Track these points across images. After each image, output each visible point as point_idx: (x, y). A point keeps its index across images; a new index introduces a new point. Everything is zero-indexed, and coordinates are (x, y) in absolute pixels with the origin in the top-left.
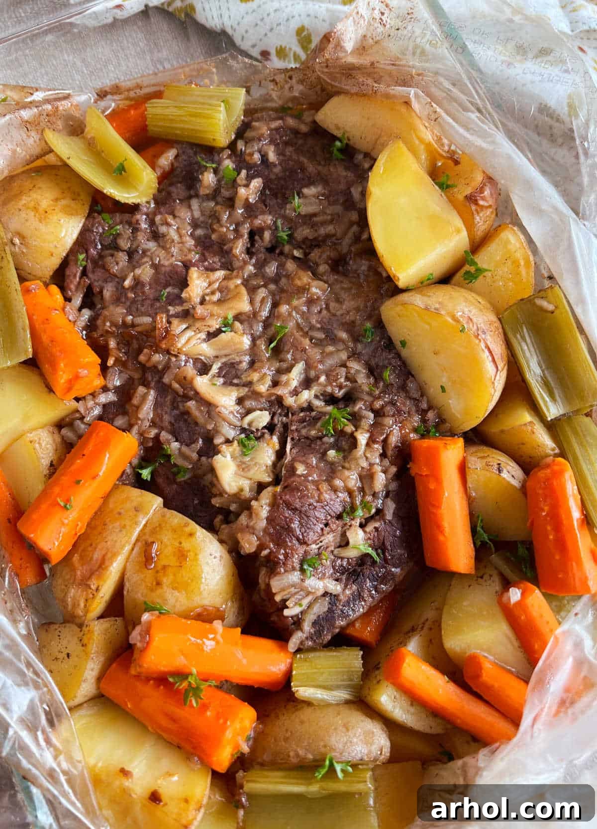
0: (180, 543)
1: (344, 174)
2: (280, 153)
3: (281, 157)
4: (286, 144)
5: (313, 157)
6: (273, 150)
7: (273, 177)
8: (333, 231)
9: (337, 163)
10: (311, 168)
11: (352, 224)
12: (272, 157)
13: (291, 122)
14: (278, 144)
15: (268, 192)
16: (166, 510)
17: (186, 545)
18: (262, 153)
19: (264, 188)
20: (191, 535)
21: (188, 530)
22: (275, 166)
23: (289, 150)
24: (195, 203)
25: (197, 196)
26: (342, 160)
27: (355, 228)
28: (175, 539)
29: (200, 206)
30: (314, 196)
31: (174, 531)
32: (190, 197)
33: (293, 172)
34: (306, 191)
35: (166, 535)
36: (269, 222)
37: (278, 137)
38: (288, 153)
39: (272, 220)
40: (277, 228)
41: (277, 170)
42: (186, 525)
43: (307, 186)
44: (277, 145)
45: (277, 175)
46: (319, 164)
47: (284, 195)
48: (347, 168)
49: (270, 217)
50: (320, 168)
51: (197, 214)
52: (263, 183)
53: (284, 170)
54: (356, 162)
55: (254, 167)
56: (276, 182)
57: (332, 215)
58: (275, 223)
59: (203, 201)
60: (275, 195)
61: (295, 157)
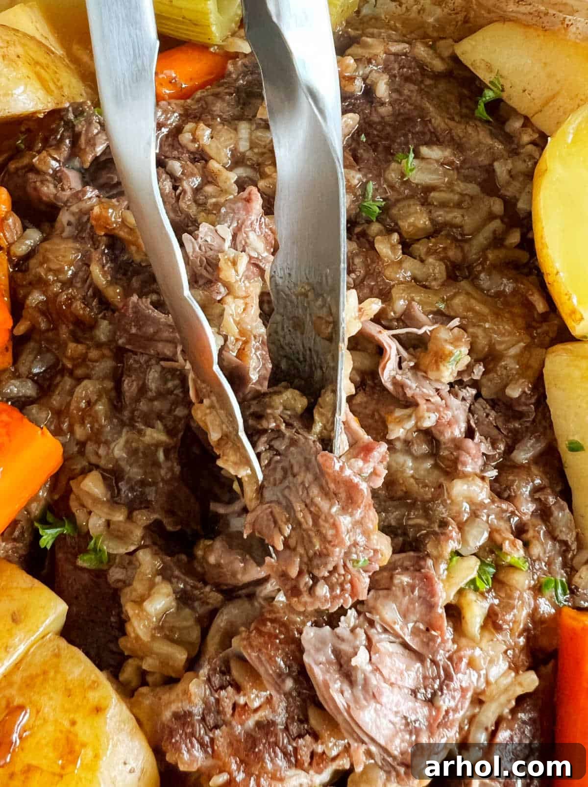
0: (73, 723)
1: (489, 141)
2: (395, 89)
3: (395, 96)
4: (407, 79)
5: (442, 106)
6: (386, 80)
7: (375, 118)
8: (458, 220)
9: (479, 124)
10: (438, 121)
11: (491, 217)
12: (382, 90)
13: (421, 51)
14: (395, 76)
15: (363, 138)
16: (63, 643)
17: (83, 731)
18: (368, 81)
19: (358, 132)
20: (98, 710)
21: (93, 697)
22: (383, 104)
23: (409, 89)
24: (244, 128)
25: (251, 119)
26: (488, 122)
27: (496, 224)
28: (66, 711)
29: (251, 134)
30: (437, 161)
31: (69, 693)
32: (240, 118)
33: (408, 120)
34: (424, 150)
35: (51, 699)
36: (356, 182)
37: (396, 66)
38: (406, 92)
39: (360, 180)
40: (364, 195)
41: (385, 110)
42: (94, 686)
43: (428, 144)
44: (393, 77)
45: (383, 118)
46: (452, 119)
47: (388, 149)
48: (493, 135)
49: (359, 176)
50: (452, 124)
51: (244, 146)
52: (359, 123)
53: (396, 115)
54: (508, 129)
55: (349, 98)
56: (378, 127)
57: (461, 194)
58: (364, 186)
59: (257, 128)
60: (373, 145)
61: (416, 97)
